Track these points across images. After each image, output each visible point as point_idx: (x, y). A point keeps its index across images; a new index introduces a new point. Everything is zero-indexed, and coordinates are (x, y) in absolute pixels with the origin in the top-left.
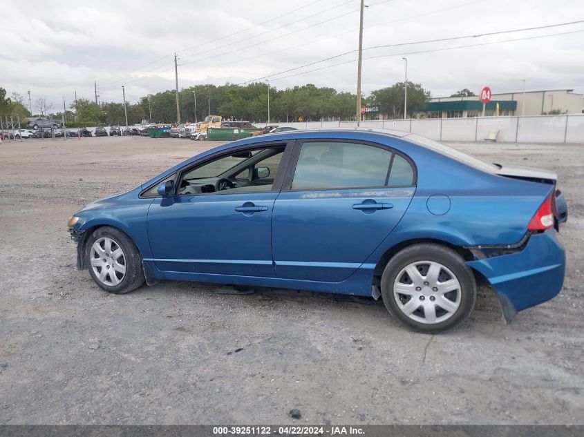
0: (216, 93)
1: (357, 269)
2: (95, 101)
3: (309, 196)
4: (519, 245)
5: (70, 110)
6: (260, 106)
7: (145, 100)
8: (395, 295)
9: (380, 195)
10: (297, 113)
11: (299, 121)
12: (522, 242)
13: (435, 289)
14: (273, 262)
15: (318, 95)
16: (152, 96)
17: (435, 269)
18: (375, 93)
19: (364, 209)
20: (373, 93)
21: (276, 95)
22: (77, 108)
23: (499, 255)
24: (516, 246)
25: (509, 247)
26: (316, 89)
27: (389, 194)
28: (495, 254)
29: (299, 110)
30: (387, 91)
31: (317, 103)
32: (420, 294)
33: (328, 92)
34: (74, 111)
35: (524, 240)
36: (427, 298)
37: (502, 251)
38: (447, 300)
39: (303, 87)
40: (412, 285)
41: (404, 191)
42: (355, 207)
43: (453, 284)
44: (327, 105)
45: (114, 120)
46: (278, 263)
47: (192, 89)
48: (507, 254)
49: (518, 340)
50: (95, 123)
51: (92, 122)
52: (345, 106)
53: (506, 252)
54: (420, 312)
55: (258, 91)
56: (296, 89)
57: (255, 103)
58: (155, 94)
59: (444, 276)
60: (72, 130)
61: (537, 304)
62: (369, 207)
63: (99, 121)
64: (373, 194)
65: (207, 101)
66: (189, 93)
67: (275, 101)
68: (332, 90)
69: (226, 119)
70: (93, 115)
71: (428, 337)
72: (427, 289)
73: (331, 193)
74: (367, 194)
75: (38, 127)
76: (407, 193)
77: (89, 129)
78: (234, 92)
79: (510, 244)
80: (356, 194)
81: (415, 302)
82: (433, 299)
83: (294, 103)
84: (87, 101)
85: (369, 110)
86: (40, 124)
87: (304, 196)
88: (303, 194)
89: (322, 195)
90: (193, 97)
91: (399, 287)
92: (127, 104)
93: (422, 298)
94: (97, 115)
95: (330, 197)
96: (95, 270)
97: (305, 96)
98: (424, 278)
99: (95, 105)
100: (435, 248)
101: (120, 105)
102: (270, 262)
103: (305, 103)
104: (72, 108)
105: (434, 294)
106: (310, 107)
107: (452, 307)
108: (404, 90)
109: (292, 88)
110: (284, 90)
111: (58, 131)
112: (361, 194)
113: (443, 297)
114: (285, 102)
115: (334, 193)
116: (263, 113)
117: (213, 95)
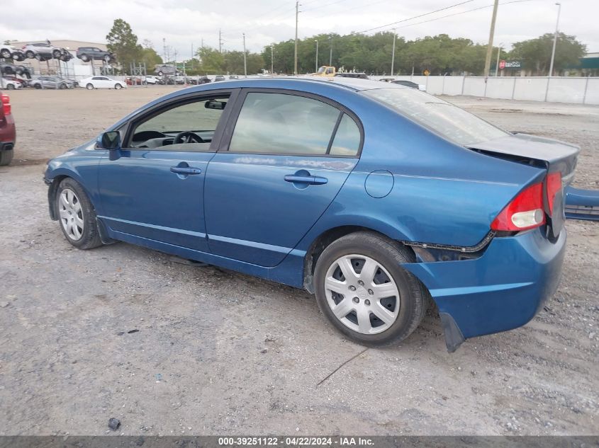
0: (339, 42)
1: (288, 254)
2: (218, 49)
3: (243, 160)
4: (477, 249)
5: (195, 57)
6: (385, 57)
7: (268, 49)
8: (326, 291)
9: (316, 167)
10: (423, 66)
11: (424, 75)
12: (481, 246)
13: (370, 291)
14: (207, 236)
15: (451, 47)
16: (275, 45)
17: (370, 266)
18: (517, 45)
19: (296, 182)
20: (515, 45)
21: (402, 45)
22: (202, 55)
23: (453, 259)
24: (473, 250)
25: (464, 250)
26: (450, 39)
27: (326, 164)
28: (446, 257)
29: (426, 62)
30: (533, 43)
31: (447, 56)
32: (355, 295)
33: (463, 43)
34: (198, 58)
35: (484, 243)
36: (362, 301)
37: (456, 255)
38: (383, 308)
39: (435, 38)
40: (344, 283)
41: (345, 163)
42: (288, 178)
43: (390, 289)
44: (458, 57)
45: (234, 69)
46: (211, 237)
47: (316, 38)
48: (463, 259)
49: (473, 373)
50: (217, 71)
51: (214, 70)
52: (480, 60)
53: (460, 256)
54: (352, 316)
55: (384, 41)
56: (427, 39)
57: (380, 53)
58: (278, 43)
59: (380, 277)
60: (194, 78)
61: (509, 329)
62: (303, 179)
63: (221, 70)
64: (309, 163)
65: (329, 50)
66: (311, 42)
67: (402, 53)
68: (468, 41)
69: (348, 72)
70: (216, 63)
71: (359, 348)
72: (361, 289)
73: (266, 158)
74: (303, 163)
75: (163, 74)
76: (348, 166)
77: (209, 77)
78: (359, 42)
79: (465, 247)
80: (292, 162)
81: (348, 304)
82: (368, 303)
83: (422, 55)
84: (211, 49)
85: (508, 65)
86: (164, 70)
87: (238, 160)
88: (238, 157)
89: (256, 160)
90: (315, 47)
91: (331, 283)
92: (247, 53)
93: (356, 300)
94: (219, 64)
95: (263, 164)
96: (63, 221)
97: (435, 47)
98: (358, 276)
99: (217, 53)
100: (373, 240)
101: (240, 53)
102: (203, 235)
103: (434, 55)
104: (196, 55)
105: (370, 298)
106: (438, 60)
107: (388, 317)
108: (553, 42)
109: (423, 38)
110: (414, 40)
111: (181, 78)
112: (296, 163)
113: (379, 303)
114: (412, 53)
115: (270, 159)
116: (387, 64)
117: (336, 44)
